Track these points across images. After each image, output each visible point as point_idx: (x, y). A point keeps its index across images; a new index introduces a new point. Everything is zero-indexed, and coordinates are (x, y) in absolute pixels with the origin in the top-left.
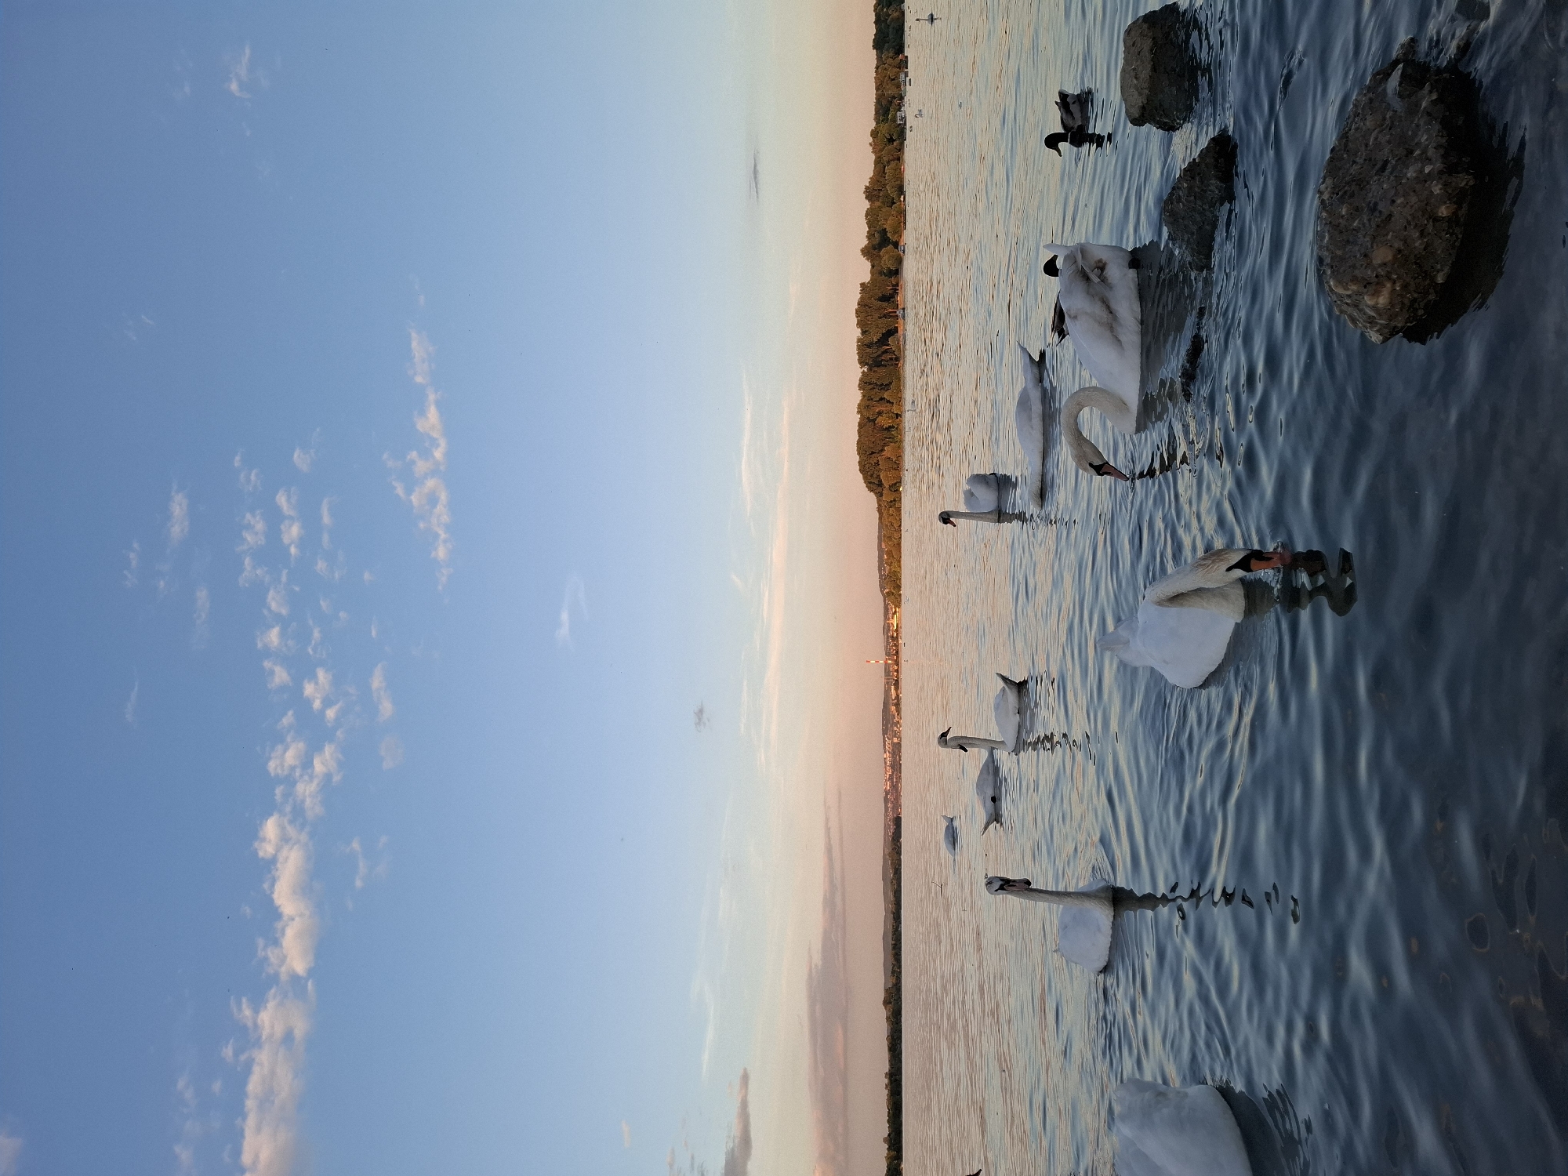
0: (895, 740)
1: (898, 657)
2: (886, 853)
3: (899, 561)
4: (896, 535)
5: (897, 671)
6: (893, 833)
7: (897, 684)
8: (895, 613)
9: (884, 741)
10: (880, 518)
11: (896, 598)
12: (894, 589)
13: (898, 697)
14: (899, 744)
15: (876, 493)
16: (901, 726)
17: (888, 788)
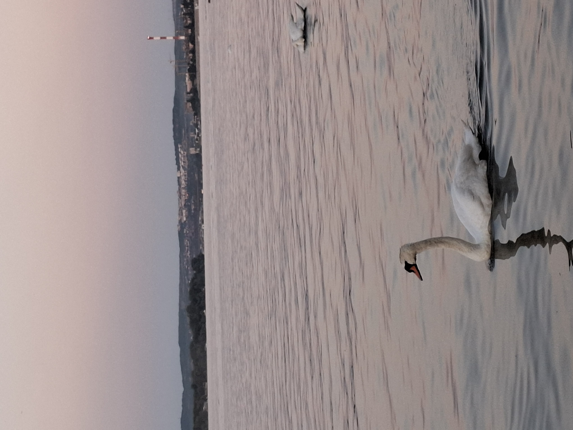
0: (192, 151)
1: (193, 31)
2: (184, 307)
5: (193, 51)
6: (193, 280)
7: (193, 71)
9: (177, 153)
13: (194, 90)
14: (198, 157)
16: (200, 130)
17: (185, 219)
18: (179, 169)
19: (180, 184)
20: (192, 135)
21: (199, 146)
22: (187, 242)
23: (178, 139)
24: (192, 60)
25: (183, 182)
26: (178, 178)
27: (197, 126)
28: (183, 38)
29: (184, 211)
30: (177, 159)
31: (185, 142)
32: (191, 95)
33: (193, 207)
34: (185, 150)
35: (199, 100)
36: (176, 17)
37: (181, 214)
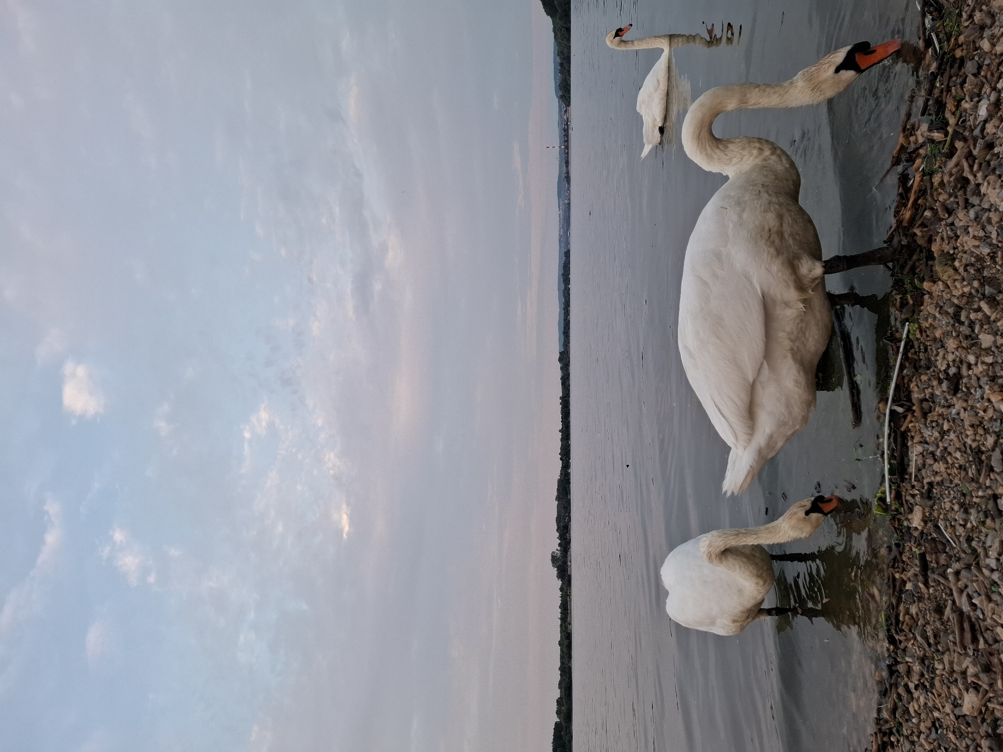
0: (566, 202)
1: (568, 144)
2: (560, 274)
3: (569, 71)
4: (566, 51)
5: (568, 153)
7: (567, 163)
8: (566, 111)
9: (559, 203)
10: (555, 37)
11: (567, 99)
12: (565, 93)
13: (568, 173)
14: (569, 204)
15: (552, 17)
16: (570, 191)
18: (559, 210)
19: (560, 217)
20: (566, 194)
21: (569, 199)
22: (562, 244)
23: (560, 196)
24: (567, 158)
25: (562, 217)
26: (560, 214)
27: (569, 189)
28: (563, 147)
30: (559, 205)
33: (566, 228)
34: (563, 201)
35: (570, 178)
36: (560, 137)
37: (560, 231)
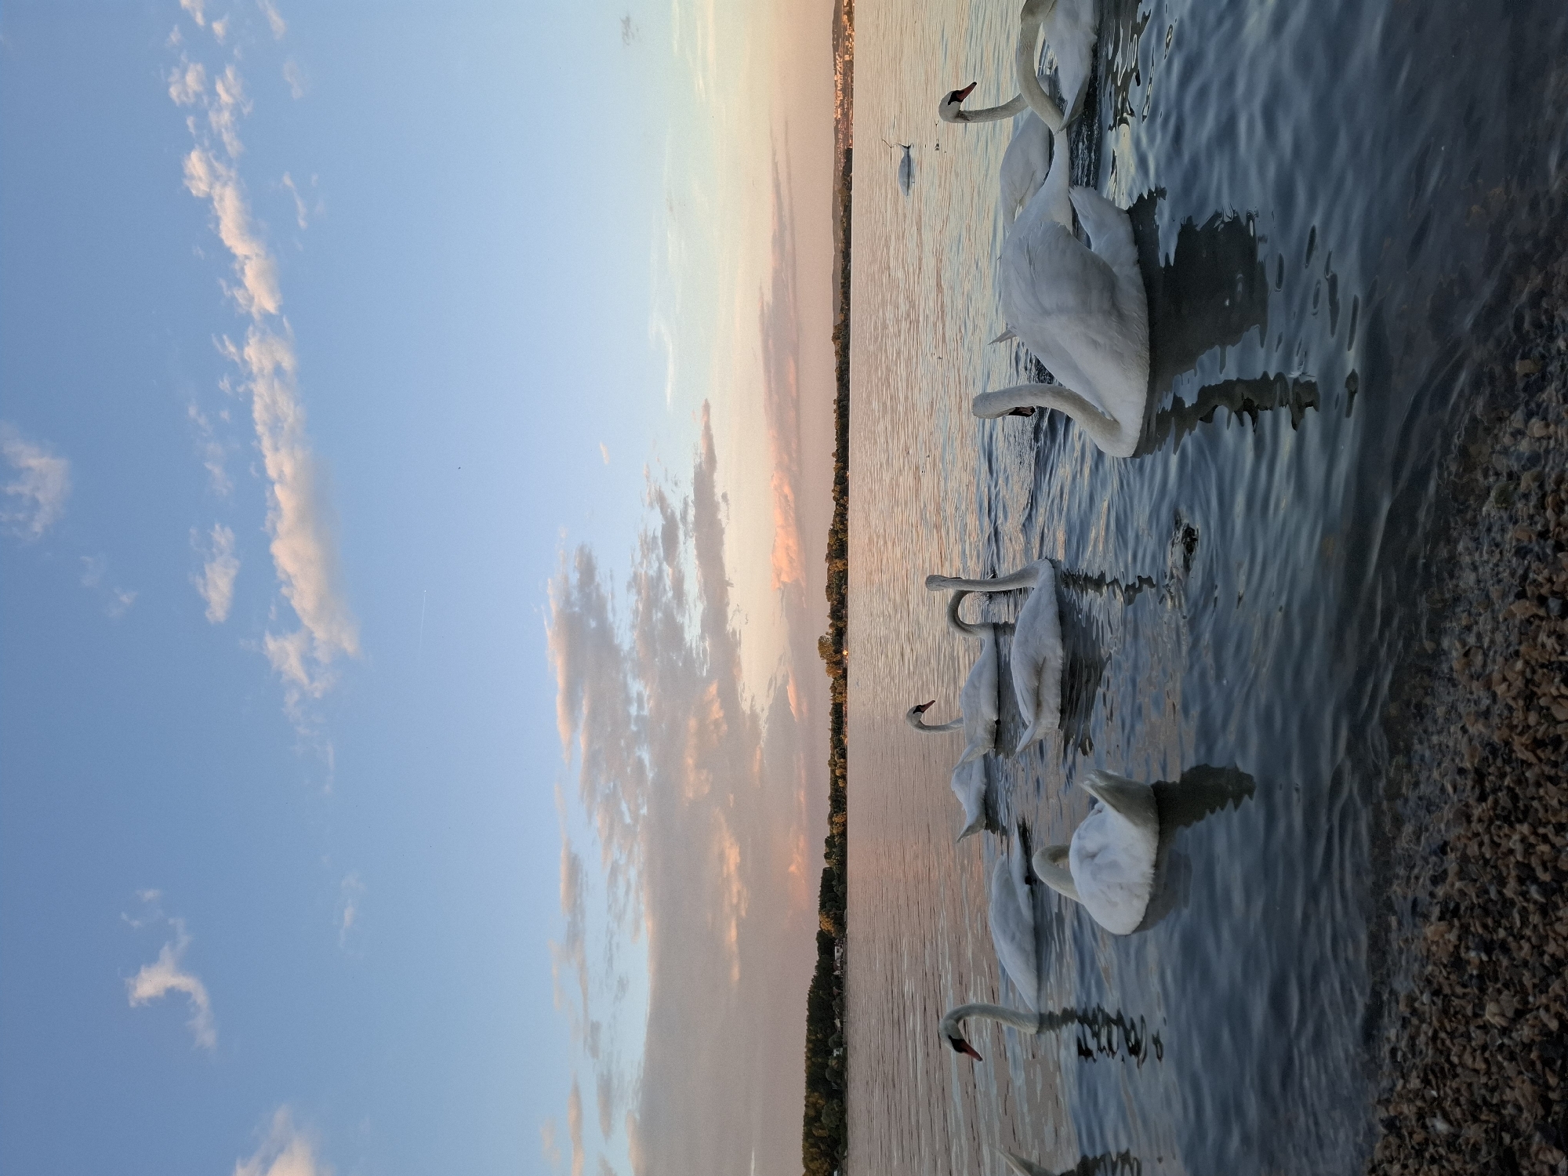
0: (847, 58)
2: (834, 190)
6: (843, 167)
9: (834, 60)
14: (851, 62)
17: (839, 116)
18: (835, 73)
20: (847, 43)
21: (852, 54)
23: (836, 48)
25: (839, 85)
26: (836, 81)
27: (851, 35)
29: (839, 110)
30: (835, 65)
31: (841, 49)
32: (848, 8)
33: (846, 106)
34: (840, 57)
37: (835, 114)
